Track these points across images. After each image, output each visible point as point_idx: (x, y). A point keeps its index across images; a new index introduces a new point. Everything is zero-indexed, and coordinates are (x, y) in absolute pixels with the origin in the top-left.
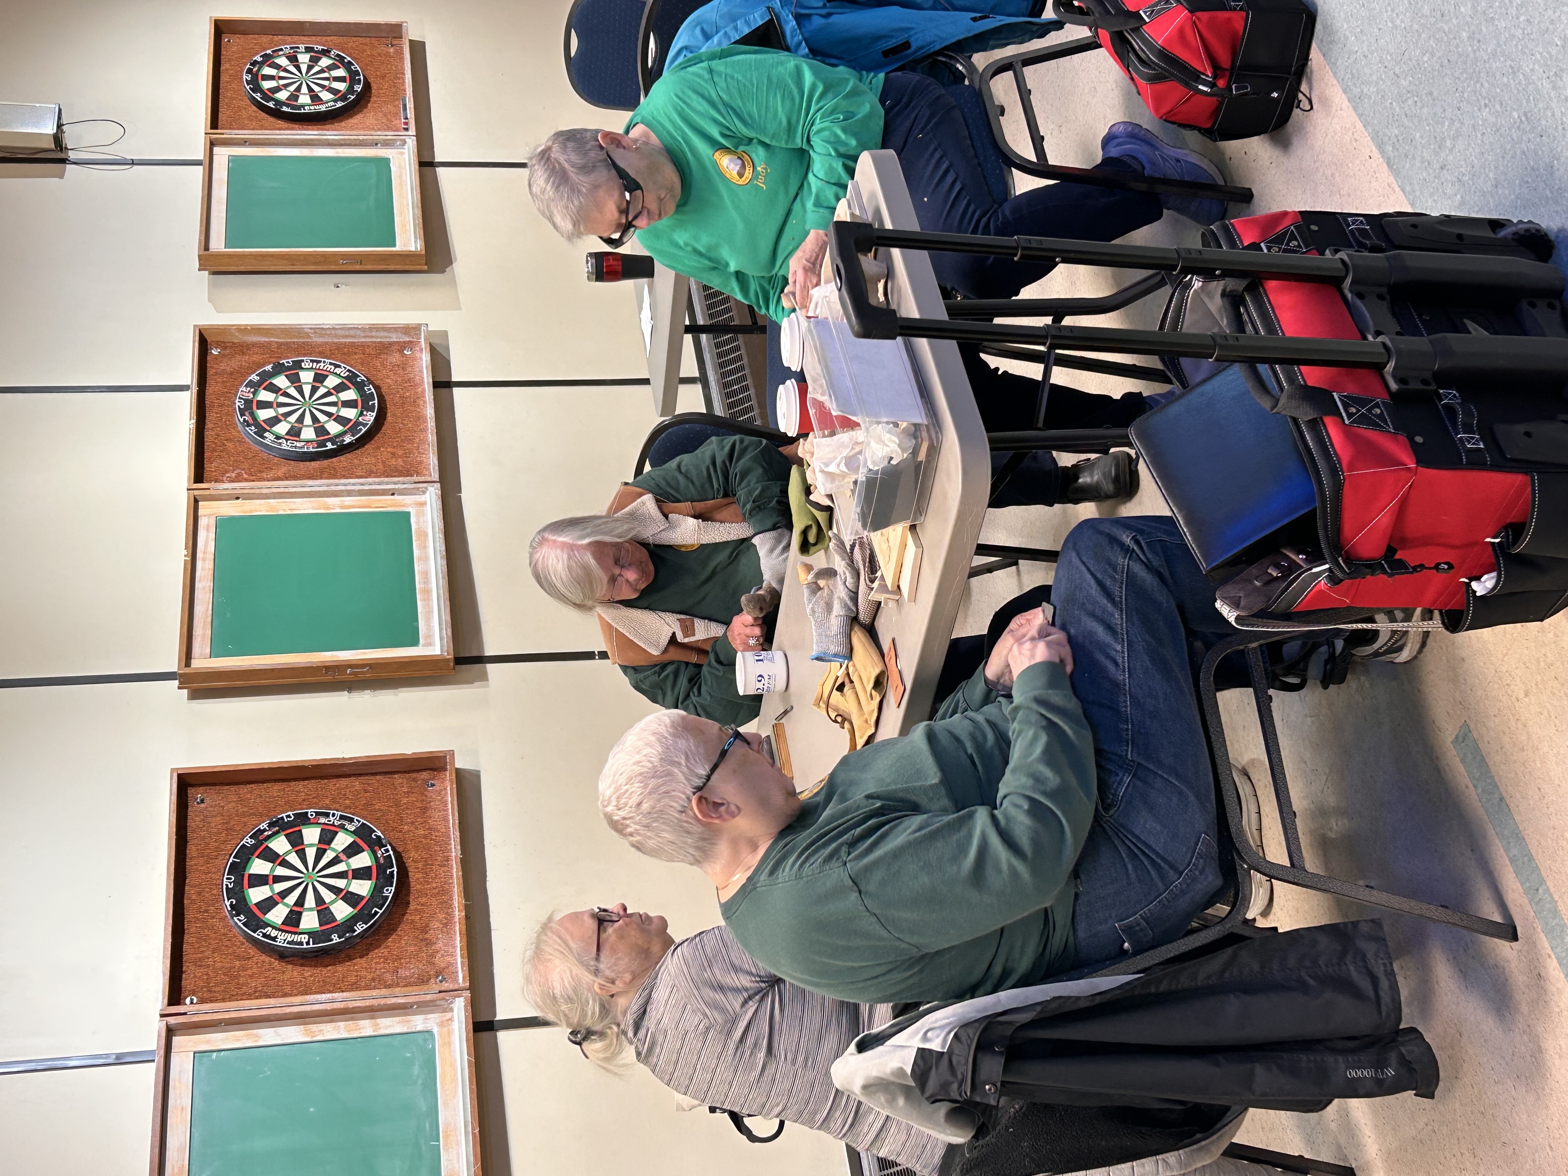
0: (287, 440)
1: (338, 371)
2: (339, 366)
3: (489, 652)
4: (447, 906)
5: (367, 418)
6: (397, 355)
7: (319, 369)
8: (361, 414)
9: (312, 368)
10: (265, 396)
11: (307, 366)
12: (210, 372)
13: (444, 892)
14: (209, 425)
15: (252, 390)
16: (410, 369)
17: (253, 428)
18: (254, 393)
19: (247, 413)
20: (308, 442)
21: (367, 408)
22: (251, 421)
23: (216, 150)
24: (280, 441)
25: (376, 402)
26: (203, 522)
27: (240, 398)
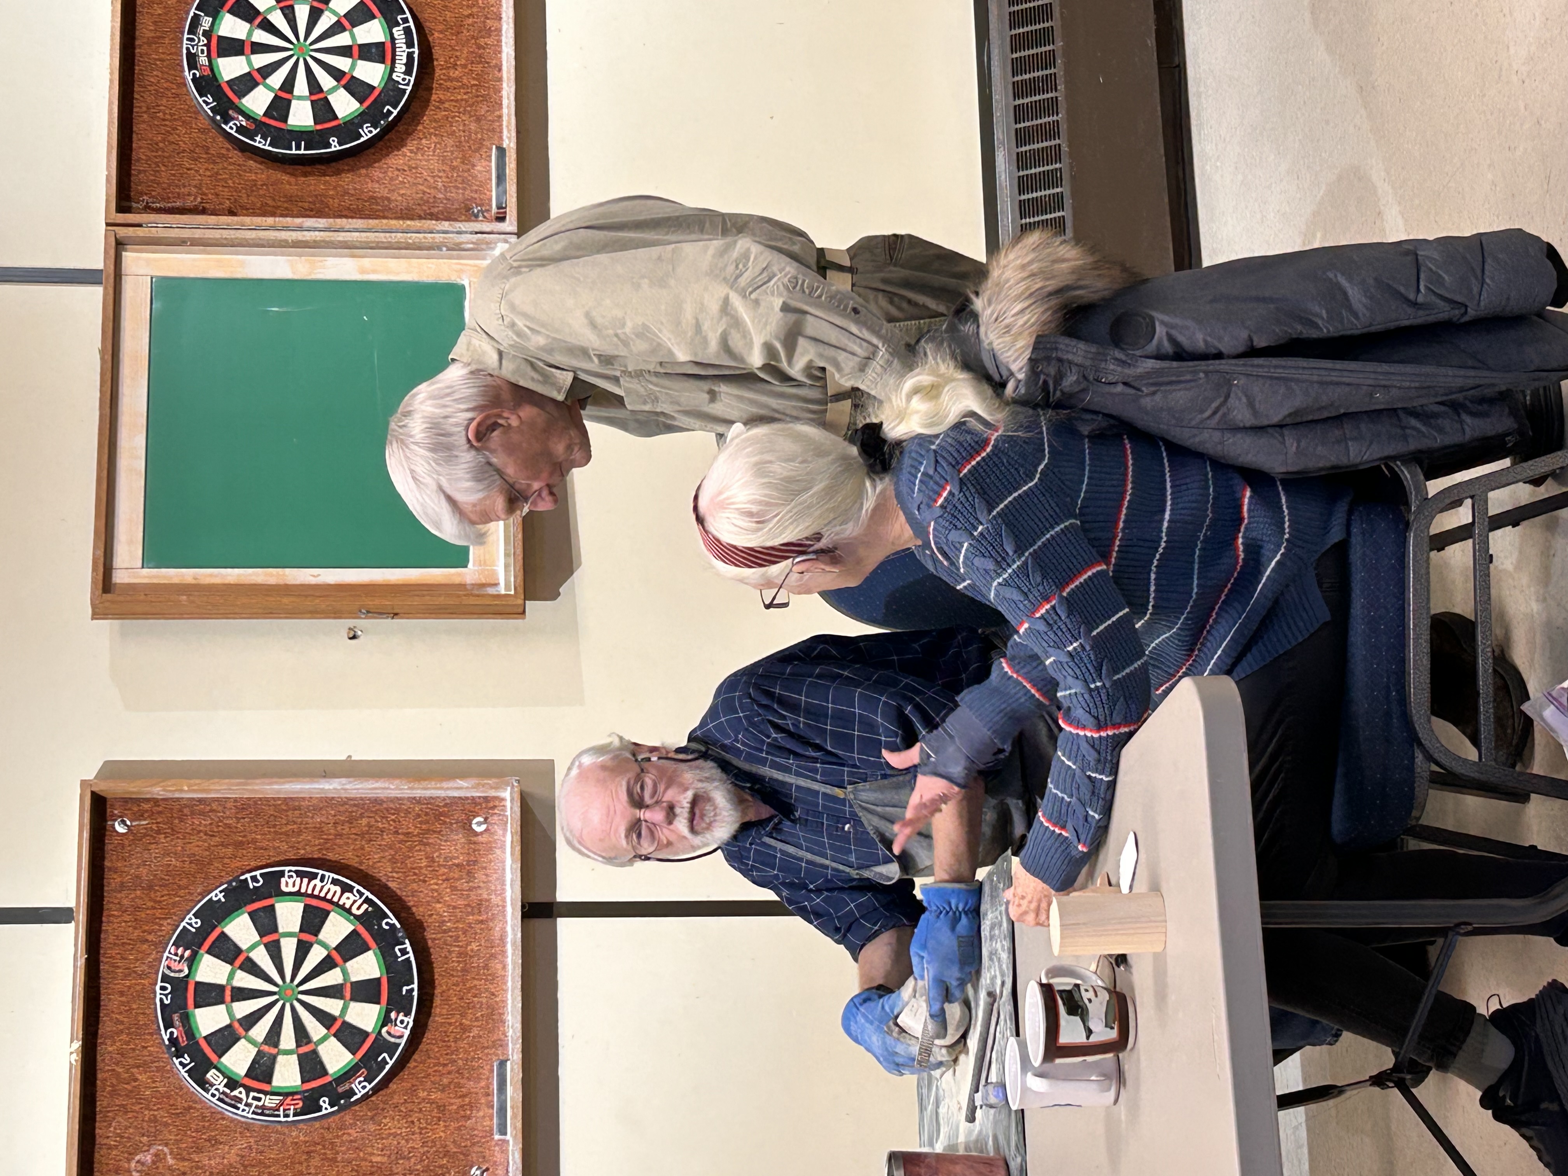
0: (248, 1090)
1: (347, 900)
2: (350, 889)
5: (398, 1029)
6: (459, 838)
7: (312, 896)
8: (386, 1020)
9: (298, 893)
10: (210, 970)
11: (290, 889)
12: (112, 881)
15: (187, 953)
16: (480, 876)
17: (186, 1059)
18: (192, 961)
19: (176, 1017)
20: (286, 1095)
21: (399, 1003)
22: (183, 1041)
23: (129, 257)
24: (235, 1093)
25: (415, 986)
27: (165, 978)
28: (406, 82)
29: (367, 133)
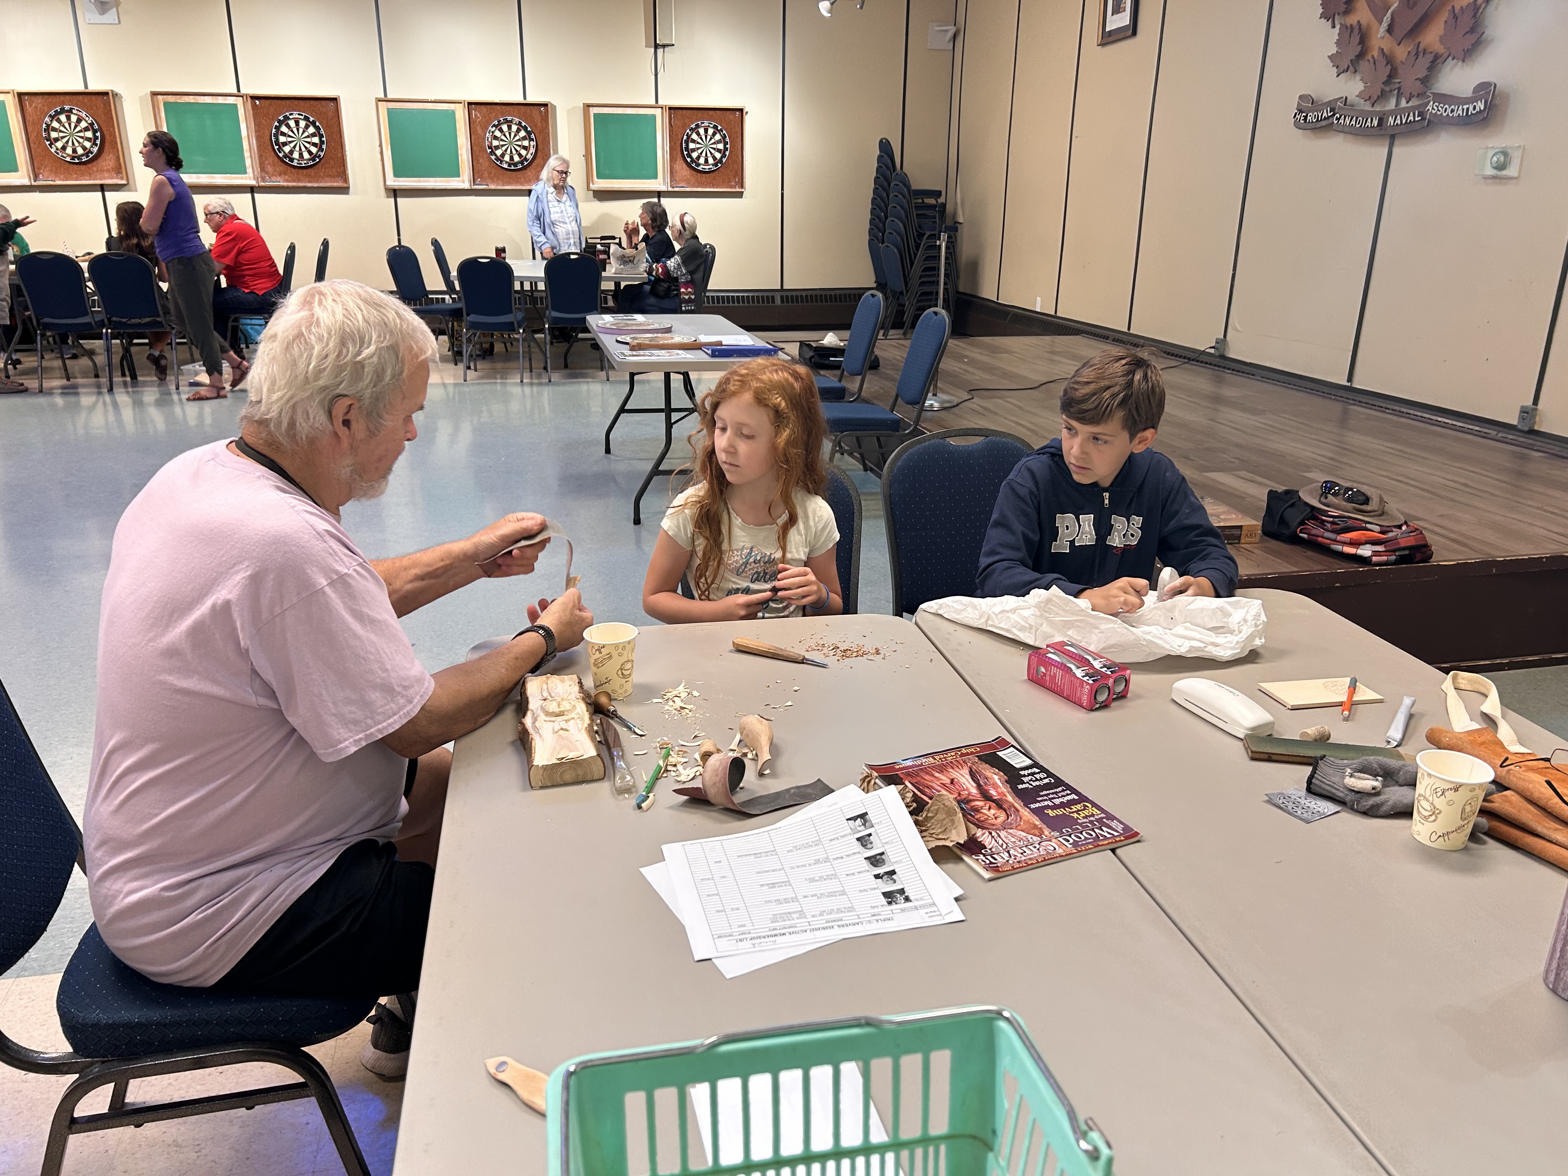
0: (492, 135)
1: (529, 155)
2: (531, 155)
3: (399, 200)
4: (294, 181)
5: (505, 165)
7: (530, 148)
8: (506, 162)
9: (530, 145)
10: (514, 128)
11: (531, 143)
12: (532, 108)
13: (299, 181)
14: (503, 107)
17: (497, 123)
18: (516, 124)
19: (505, 121)
20: (491, 143)
21: (510, 165)
22: (500, 122)
23: (661, 110)
24: (491, 133)
25: (513, 168)
26: (452, 105)
27: (512, 119)
28: (700, 168)
29: (689, 160)
